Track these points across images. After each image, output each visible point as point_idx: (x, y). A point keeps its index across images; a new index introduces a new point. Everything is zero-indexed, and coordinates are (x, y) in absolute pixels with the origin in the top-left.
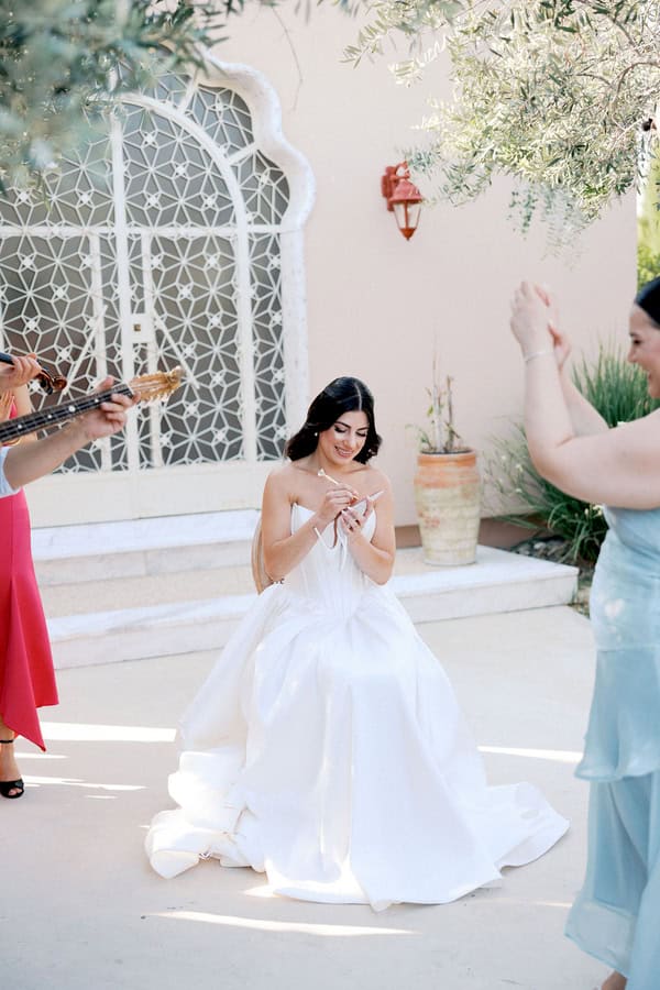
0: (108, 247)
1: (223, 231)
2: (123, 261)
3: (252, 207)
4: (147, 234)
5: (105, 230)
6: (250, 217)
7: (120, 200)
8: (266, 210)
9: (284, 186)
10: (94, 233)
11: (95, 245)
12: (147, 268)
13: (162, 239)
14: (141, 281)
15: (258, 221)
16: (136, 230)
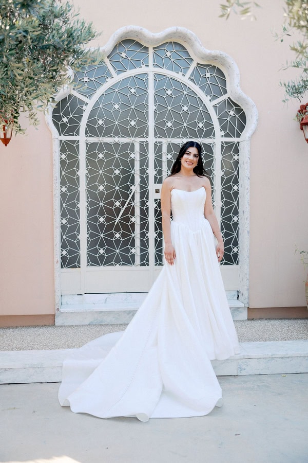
0: (144, 148)
1: (207, 141)
2: (151, 156)
3: (223, 128)
4: (165, 142)
5: (142, 139)
6: (223, 133)
7: (151, 124)
8: (232, 129)
9: (243, 117)
10: (137, 141)
11: (137, 148)
12: (164, 159)
13: (173, 144)
14: (161, 166)
15: (227, 135)
16: (160, 140)
